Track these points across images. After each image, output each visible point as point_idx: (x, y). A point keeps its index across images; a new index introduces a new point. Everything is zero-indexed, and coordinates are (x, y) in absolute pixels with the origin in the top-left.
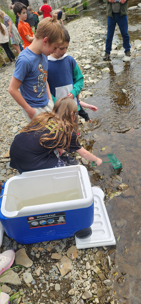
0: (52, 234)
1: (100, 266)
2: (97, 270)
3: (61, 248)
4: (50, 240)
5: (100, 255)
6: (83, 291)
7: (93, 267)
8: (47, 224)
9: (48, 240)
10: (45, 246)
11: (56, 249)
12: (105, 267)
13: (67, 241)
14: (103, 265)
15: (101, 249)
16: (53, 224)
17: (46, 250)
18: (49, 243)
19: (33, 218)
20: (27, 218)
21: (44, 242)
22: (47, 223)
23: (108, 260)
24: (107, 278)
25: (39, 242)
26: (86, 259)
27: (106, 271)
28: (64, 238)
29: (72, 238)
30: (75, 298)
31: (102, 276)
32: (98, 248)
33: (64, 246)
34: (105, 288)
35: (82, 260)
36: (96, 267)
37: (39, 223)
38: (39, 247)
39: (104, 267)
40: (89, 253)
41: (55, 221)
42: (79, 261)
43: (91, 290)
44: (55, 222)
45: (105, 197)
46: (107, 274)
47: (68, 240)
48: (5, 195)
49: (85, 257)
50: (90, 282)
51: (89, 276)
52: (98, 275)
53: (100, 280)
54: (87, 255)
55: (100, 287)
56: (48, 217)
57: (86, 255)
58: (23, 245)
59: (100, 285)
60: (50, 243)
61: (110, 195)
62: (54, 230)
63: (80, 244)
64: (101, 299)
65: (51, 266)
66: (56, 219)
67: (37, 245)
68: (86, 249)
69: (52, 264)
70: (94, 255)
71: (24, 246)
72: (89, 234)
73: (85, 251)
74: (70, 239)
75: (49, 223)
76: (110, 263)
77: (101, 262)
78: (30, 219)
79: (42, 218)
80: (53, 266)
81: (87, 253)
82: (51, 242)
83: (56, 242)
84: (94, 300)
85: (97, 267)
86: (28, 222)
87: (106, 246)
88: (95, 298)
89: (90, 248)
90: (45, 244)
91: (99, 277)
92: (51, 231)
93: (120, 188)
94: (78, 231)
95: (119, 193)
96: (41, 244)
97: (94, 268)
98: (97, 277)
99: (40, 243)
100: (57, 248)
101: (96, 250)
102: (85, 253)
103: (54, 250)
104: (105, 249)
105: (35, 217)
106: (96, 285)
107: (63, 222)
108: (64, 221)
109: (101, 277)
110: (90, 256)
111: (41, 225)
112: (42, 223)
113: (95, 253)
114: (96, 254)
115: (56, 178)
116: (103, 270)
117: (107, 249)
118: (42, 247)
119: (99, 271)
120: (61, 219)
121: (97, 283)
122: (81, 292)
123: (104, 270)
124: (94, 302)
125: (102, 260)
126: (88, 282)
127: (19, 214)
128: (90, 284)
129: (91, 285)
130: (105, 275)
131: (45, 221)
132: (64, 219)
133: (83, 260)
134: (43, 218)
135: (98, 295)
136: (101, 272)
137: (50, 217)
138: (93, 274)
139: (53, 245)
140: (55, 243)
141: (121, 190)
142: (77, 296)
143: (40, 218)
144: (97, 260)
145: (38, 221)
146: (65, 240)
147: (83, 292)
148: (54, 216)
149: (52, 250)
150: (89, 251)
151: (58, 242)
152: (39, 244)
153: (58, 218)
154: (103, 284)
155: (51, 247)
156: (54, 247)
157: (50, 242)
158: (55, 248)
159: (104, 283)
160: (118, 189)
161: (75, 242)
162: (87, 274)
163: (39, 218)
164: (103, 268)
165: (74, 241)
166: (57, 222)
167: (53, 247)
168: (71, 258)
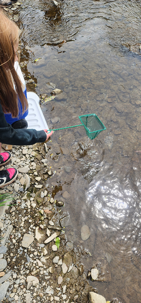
1: (38, 151)
2: (34, 154)
14: (40, 150)
23: (45, 147)
24: (44, 158)
26: (24, 148)
27: (43, 154)
31: (39, 157)
34: (43, 165)
35: (21, 149)
39: (41, 151)
43: (30, 167)
45: (40, 101)
46: (44, 155)
50: (29, 163)
51: (28, 158)
53: (38, 160)
55: (39, 165)
59: (39, 163)
61: (44, 99)
64: (39, 172)
76: (47, 149)
77: (38, 148)
85: (34, 152)
88: (34, 172)
93: (54, 93)
95: (53, 97)
98: (35, 158)
116: (40, 154)
119: (36, 154)
121: (36, 162)
123: (42, 154)
126: (28, 163)
129: (31, 164)
130: (42, 157)
135: (37, 169)
136: (38, 155)
138: (31, 157)
141: (55, 94)
144: (35, 147)
154: (41, 163)
159: (42, 162)
160: (52, 94)
162: (26, 157)
164: (41, 152)
168: (5, 148)
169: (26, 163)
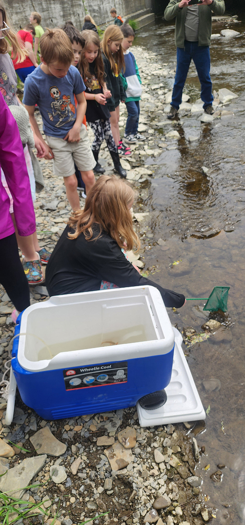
0: (101, 401)
1: (180, 455)
2: (174, 461)
3: (114, 426)
4: (96, 413)
5: (180, 437)
6: (155, 495)
7: (169, 457)
8: (95, 383)
9: (92, 413)
10: (86, 422)
11: (106, 427)
12: (188, 457)
13: (124, 414)
14: (184, 454)
15: (181, 427)
16: (106, 382)
17: (88, 429)
18: (93, 418)
19: (73, 372)
20: (64, 372)
21: (84, 416)
22: (96, 380)
23: (193, 445)
24: (192, 474)
25: (77, 416)
26: (155, 445)
27: (191, 463)
28: (120, 408)
29: (132, 409)
30: (141, 507)
31: (183, 470)
32: (177, 425)
33: (119, 423)
34: (190, 491)
35: (150, 446)
36: (172, 458)
37: (82, 381)
38: (76, 424)
39: (186, 456)
40: (160, 435)
41: (110, 377)
42: (145, 448)
43: (168, 494)
44: (109, 379)
45: (184, 342)
46: (192, 467)
47: (125, 412)
48: (23, 334)
49: (155, 441)
50: (165, 482)
51: (162, 471)
52: (178, 470)
53: (182, 478)
54: (158, 438)
55: (183, 489)
56: (100, 370)
57: (156, 439)
58: (48, 421)
59: (183, 486)
60: (96, 418)
61: (190, 339)
62: (105, 394)
63: (147, 418)
64: (185, 508)
65: (98, 456)
66: (112, 374)
67: (72, 422)
68: (156, 427)
69: (100, 452)
70: (170, 437)
71: (51, 423)
72: (163, 401)
73: (153, 430)
74: (129, 411)
75: (99, 380)
76: (197, 450)
77: (181, 449)
78: (68, 373)
79: (89, 372)
80: (102, 456)
81: (158, 435)
82: (97, 416)
83: (105, 415)
84: (174, 510)
85: (173, 456)
86: (65, 379)
87: (189, 423)
88: (175, 507)
89: (163, 426)
90: (87, 420)
91: (178, 473)
92: (100, 396)
93: (207, 327)
94: (145, 396)
95: (206, 336)
96: (80, 419)
97: (169, 459)
98: (176, 472)
99: (77, 418)
100: (108, 426)
101: (173, 428)
102: (155, 435)
103: (102, 429)
104: (188, 426)
105: (77, 370)
106: (176, 485)
107: (122, 381)
108: (124, 378)
109: (182, 473)
110: (162, 439)
111: (85, 385)
112: (88, 382)
113: (171, 434)
114: (173, 435)
115: (107, 308)
116: (185, 462)
117: (191, 428)
118: (82, 424)
119: (178, 463)
120: (120, 374)
121: (177, 482)
122: (151, 499)
123: (188, 462)
124: (174, 513)
125: (182, 445)
126: (162, 482)
127: (50, 365)
128: (165, 485)
129: (167, 486)
130: (189, 470)
131: (93, 378)
132: (125, 374)
133: (152, 446)
134: (91, 371)
135: (179, 501)
136: (181, 464)
137: (102, 370)
138: (169, 468)
139: (101, 422)
140: (104, 418)
141: (210, 330)
142: (145, 504)
143: (85, 372)
144: (175, 445)
145: (82, 378)
146: (121, 413)
147: (155, 498)
148: (109, 369)
149: (98, 430)
150: (162, 431)
151: (109, 416)
152: (76, 420)
153: (114, 373)
154: (187, 485)
155: (96, 424)
156: (102, 424)
157: (95, 416)
158: (104, 426)
159: (188, 483)
160: (204, 329)
161: (137, 415)
162: (159, 469)
163: (83, 373)
164: (186, 458)
165: (136, 413)
166: (114, 379)
167: (100, 425)
168: (124, 444)
169: (159, 484)
